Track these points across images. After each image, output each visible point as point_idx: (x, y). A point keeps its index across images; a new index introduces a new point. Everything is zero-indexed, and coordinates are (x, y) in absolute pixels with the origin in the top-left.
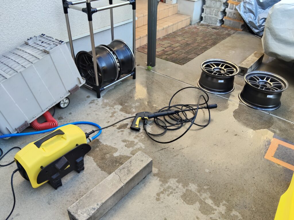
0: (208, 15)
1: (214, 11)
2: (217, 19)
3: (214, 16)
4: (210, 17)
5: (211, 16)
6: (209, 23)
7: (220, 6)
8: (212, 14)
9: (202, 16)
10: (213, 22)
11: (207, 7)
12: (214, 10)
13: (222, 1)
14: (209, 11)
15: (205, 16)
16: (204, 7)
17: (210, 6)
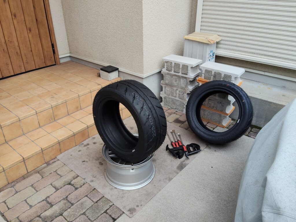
1: (178, 92)
2: (183, 103)
3: (177, 99)
4: (173, 100)
5: (173, 98)
7: (186, 86)
8: (175, 95)
9: (161, 95)
10: (178, 107)
11: (166, 84)
12: (177, 90)
13: (188, 79)
14: (171, 90)
15: (166, 97)
16: (162, 84)
17: (170, 83)
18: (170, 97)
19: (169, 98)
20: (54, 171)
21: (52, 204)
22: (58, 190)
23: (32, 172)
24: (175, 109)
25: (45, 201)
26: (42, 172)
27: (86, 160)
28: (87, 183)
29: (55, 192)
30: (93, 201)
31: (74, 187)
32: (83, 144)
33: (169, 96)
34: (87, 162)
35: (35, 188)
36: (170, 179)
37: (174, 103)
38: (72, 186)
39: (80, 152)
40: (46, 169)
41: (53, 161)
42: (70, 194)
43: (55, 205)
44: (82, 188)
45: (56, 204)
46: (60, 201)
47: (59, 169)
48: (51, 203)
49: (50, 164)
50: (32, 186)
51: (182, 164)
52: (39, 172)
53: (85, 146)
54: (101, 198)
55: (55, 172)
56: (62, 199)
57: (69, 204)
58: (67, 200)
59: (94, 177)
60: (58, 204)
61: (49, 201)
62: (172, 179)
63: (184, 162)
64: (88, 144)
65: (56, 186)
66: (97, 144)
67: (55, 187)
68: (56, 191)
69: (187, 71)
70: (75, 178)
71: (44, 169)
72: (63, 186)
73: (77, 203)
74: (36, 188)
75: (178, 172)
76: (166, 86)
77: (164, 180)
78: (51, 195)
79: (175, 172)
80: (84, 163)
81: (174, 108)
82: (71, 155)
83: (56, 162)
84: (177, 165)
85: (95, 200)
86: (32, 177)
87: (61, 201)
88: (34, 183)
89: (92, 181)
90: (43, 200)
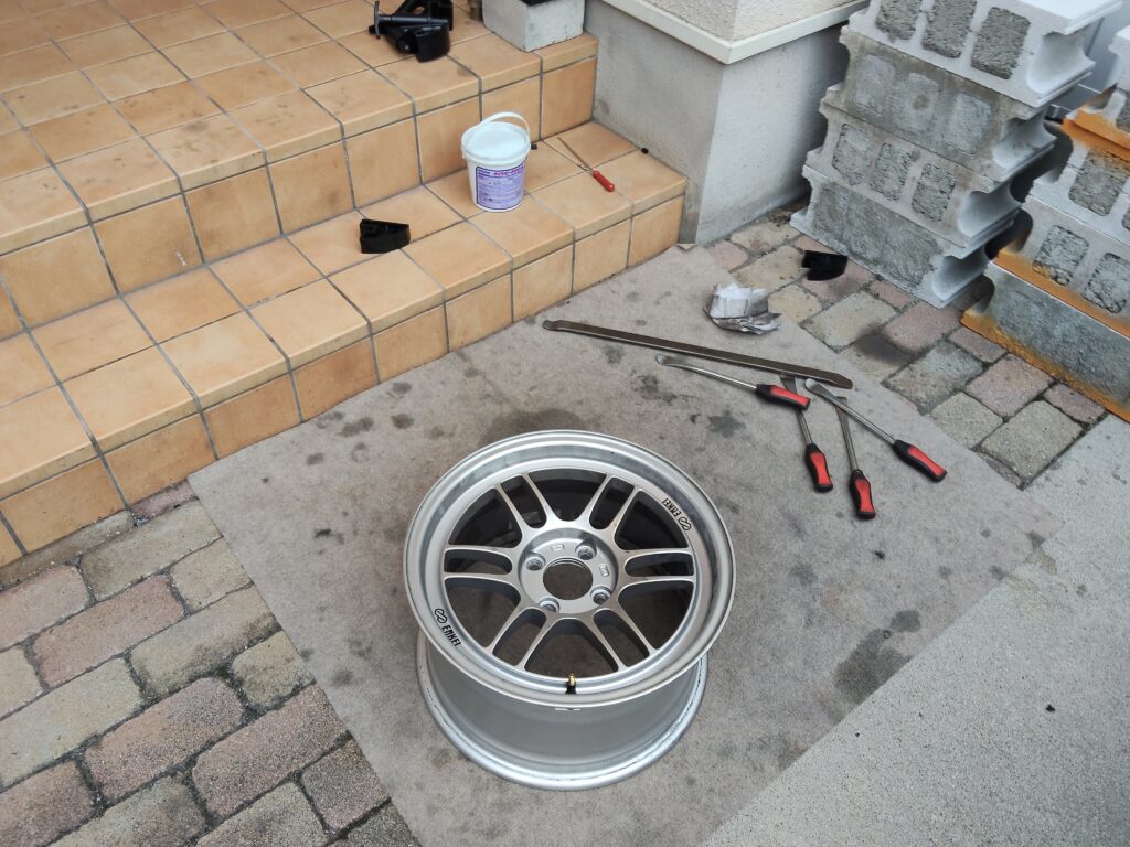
0: (854, 188)
1: (915, 171)
2: (933, 243)
3: (902, 209)
4: (870, 210)
5: (879, 198)
6: (854, 249)
7: (982, 145)
8: (891, 184)
9: (807, 172)
10: (890, 256)
11: (855, 114)
12: (914, 157)
13: (1004, 106)
14: (874, 154)
15: (834, 184)
16: (827, 105)
17: (880, 108)
18: (863, 189)
19: (854, 196)
20: (162, 567)
21: (107, 792)
22: (156, 700)
23: (48, 552)
24: (876, 262)
25: (71, 766)
26: (95, 567)
27: (339, 525)
28: (313, 682)
29: (136, 714)
30: (326, 827)
31: (242, 697)
32: (339, 416)
33: (852, 184)
34: (340, 539)
35: (37, 665)
36: (788, 754)
37: (875, 233)
38: (231, 692)
39: (315, 467)
40: (118, 546)
41: (166, 499)
42: (211, 744)
43: (119, 801)
44: (283, 711)
45: (127, 796)
46: (148, 785)
47: (187, 561)
48: (101, 785)
49: (150, 519)
50: (28, 645)
51: (873, 656)
52: (81, 556)
53: (350, 430)
54: (375, 811)
55: (162, 572)
56: (163, 768)
57: (192, 811)
58: (187, 781)
59: (361, 654)
60: (134, 798)
61: (94, 770)
62: (804, 751)
63: (888, 644)
64: (366, 424)
65: (148, 674)
66: (412, 429)
67: (140, 681)
68: (144, 708)
69: (1017, 54)
70: (258, 639)
71: (113, 546)
72: (185, 678)
73: (235, 819)
74: (46, 668)
75: (844, 706)
76: (849, 121)
77: (753, 754)
78: (113, 728)
79: (822, 703)
80: (326, 542)
81: (870, 255)
83: (181, 510)
84: (843, 657)
85: (337, 822)
86: (39, 588)
87: (155, 779)
88: (44, 630)
89: (344, 679)
90: (64, 759)
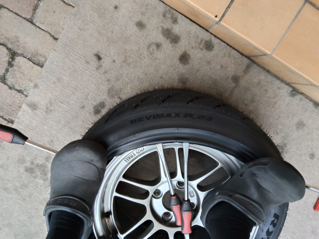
28: (26, 96)
53: (167, 33)
64: (175, 40)
66: (181, 66)
70: (33, 61)
82: (116, 7)
